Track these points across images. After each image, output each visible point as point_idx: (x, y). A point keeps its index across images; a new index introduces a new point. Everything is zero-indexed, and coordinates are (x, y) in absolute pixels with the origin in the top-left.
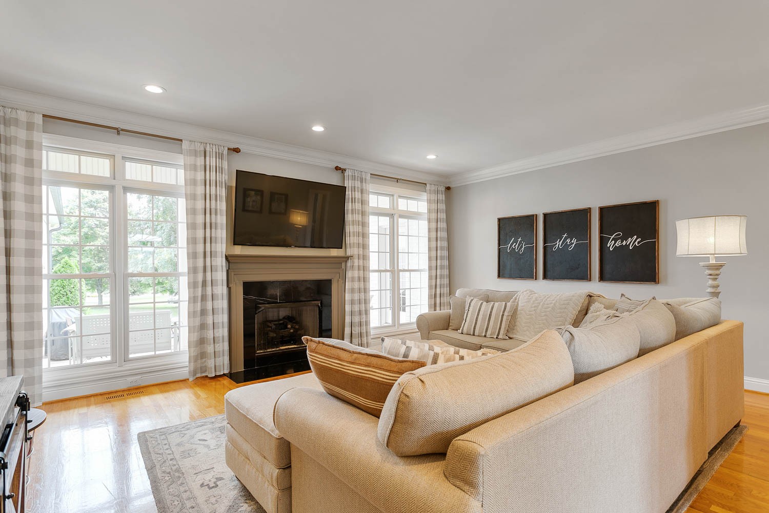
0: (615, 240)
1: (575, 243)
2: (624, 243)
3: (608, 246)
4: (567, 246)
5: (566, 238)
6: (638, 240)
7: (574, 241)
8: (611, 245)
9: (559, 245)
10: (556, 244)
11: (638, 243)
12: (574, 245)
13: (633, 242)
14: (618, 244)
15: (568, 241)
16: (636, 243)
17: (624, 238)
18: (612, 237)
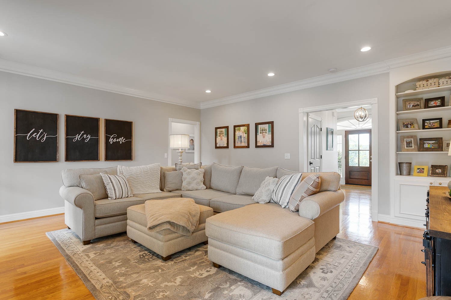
0: (113, 138)
1: (89, 138)
2: (118, 140)
3: (110, 141)
4: (84, 139)
5: (83, 134)
6: (124, 140)
7: (89, 136)
8: (111, 140)
9: (78, 138)
10: (76, 137)
11: (124, 141)
12: (89, 139)
13: (122, 140)
14: (115, 140)
15: (85, 136)
16: (123, 140)
17: (118, 138)
18: (112, 137)
